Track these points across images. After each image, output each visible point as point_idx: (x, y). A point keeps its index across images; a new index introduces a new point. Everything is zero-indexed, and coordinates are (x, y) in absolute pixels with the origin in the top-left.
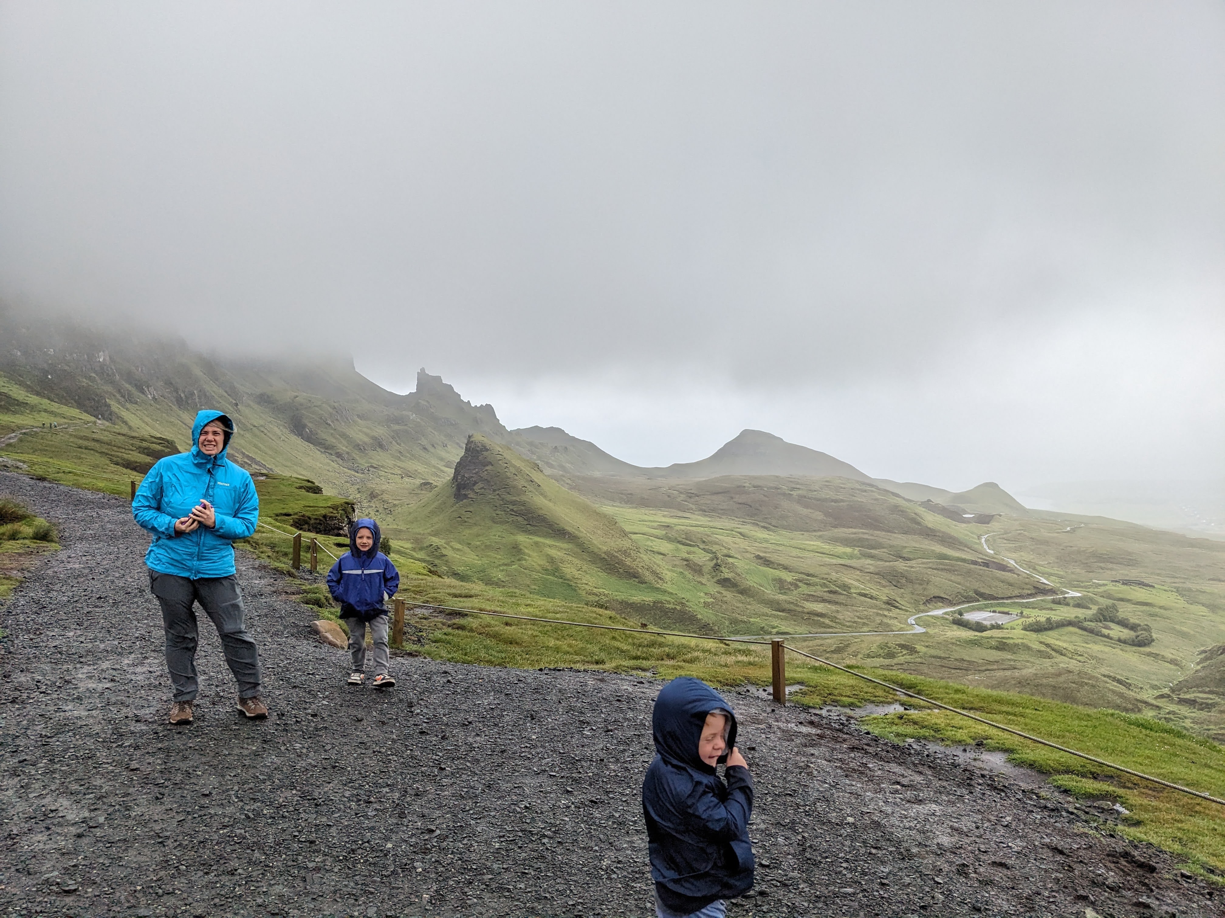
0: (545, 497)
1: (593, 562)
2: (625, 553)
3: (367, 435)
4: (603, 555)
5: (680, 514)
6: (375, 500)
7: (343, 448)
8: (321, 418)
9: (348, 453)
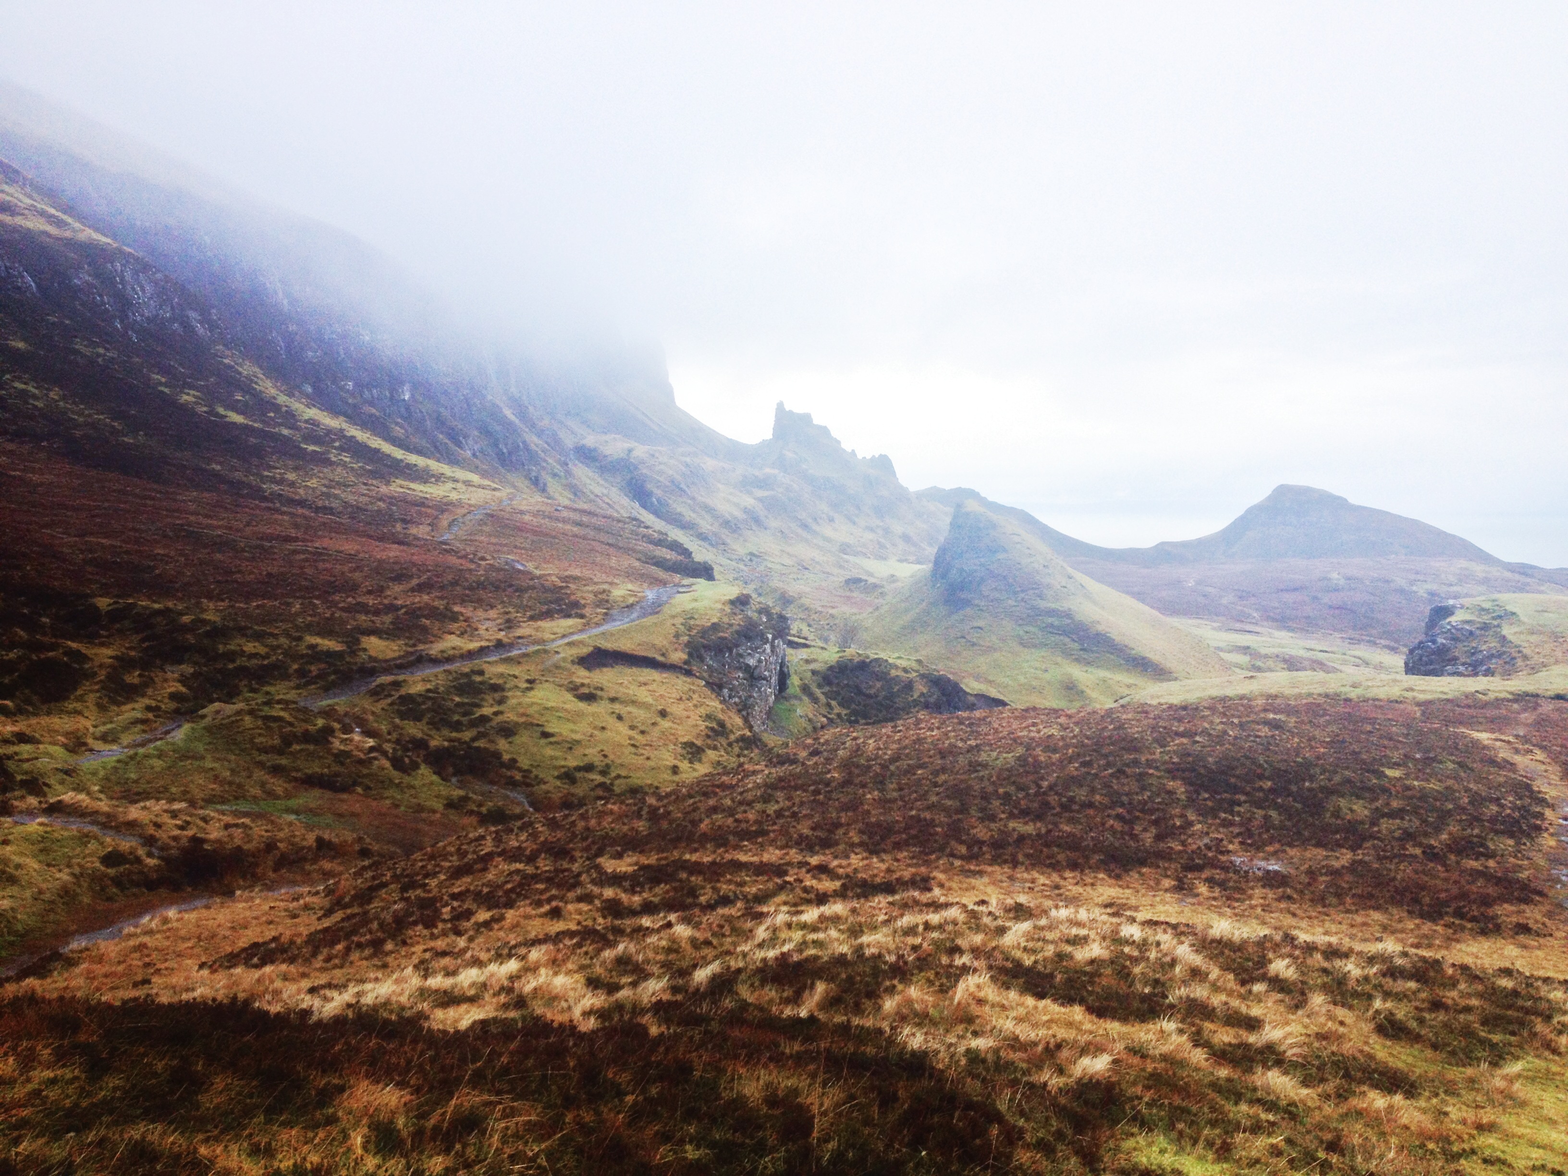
3: (735, 505)
8: (672, 481)
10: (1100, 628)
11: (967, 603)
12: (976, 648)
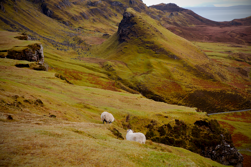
0: (164, 39)
1: (189, 71)
2: (206, 66)
3: (77, 12)
4: (194, 67)
5: (237, 45)
6: (81, 44)
7: (66, 19)
8: (55, 5)
9: (68, 21)
10: (162, 47)
11: (124, 40)
12: (125, 54)
